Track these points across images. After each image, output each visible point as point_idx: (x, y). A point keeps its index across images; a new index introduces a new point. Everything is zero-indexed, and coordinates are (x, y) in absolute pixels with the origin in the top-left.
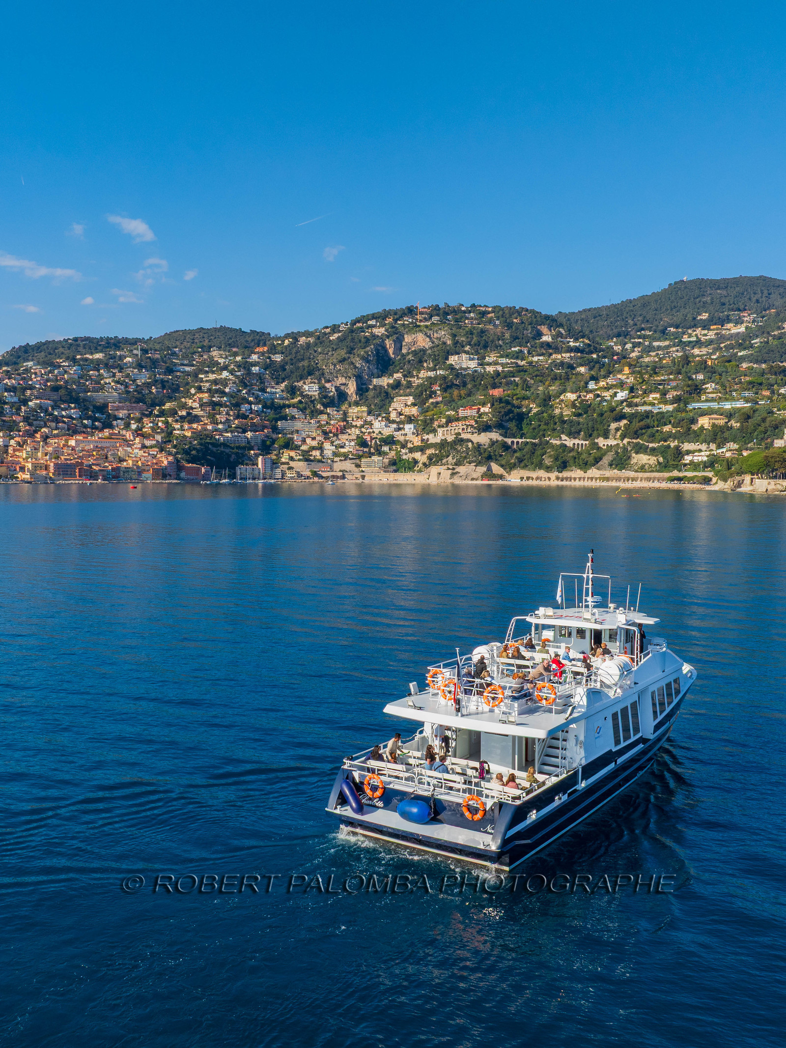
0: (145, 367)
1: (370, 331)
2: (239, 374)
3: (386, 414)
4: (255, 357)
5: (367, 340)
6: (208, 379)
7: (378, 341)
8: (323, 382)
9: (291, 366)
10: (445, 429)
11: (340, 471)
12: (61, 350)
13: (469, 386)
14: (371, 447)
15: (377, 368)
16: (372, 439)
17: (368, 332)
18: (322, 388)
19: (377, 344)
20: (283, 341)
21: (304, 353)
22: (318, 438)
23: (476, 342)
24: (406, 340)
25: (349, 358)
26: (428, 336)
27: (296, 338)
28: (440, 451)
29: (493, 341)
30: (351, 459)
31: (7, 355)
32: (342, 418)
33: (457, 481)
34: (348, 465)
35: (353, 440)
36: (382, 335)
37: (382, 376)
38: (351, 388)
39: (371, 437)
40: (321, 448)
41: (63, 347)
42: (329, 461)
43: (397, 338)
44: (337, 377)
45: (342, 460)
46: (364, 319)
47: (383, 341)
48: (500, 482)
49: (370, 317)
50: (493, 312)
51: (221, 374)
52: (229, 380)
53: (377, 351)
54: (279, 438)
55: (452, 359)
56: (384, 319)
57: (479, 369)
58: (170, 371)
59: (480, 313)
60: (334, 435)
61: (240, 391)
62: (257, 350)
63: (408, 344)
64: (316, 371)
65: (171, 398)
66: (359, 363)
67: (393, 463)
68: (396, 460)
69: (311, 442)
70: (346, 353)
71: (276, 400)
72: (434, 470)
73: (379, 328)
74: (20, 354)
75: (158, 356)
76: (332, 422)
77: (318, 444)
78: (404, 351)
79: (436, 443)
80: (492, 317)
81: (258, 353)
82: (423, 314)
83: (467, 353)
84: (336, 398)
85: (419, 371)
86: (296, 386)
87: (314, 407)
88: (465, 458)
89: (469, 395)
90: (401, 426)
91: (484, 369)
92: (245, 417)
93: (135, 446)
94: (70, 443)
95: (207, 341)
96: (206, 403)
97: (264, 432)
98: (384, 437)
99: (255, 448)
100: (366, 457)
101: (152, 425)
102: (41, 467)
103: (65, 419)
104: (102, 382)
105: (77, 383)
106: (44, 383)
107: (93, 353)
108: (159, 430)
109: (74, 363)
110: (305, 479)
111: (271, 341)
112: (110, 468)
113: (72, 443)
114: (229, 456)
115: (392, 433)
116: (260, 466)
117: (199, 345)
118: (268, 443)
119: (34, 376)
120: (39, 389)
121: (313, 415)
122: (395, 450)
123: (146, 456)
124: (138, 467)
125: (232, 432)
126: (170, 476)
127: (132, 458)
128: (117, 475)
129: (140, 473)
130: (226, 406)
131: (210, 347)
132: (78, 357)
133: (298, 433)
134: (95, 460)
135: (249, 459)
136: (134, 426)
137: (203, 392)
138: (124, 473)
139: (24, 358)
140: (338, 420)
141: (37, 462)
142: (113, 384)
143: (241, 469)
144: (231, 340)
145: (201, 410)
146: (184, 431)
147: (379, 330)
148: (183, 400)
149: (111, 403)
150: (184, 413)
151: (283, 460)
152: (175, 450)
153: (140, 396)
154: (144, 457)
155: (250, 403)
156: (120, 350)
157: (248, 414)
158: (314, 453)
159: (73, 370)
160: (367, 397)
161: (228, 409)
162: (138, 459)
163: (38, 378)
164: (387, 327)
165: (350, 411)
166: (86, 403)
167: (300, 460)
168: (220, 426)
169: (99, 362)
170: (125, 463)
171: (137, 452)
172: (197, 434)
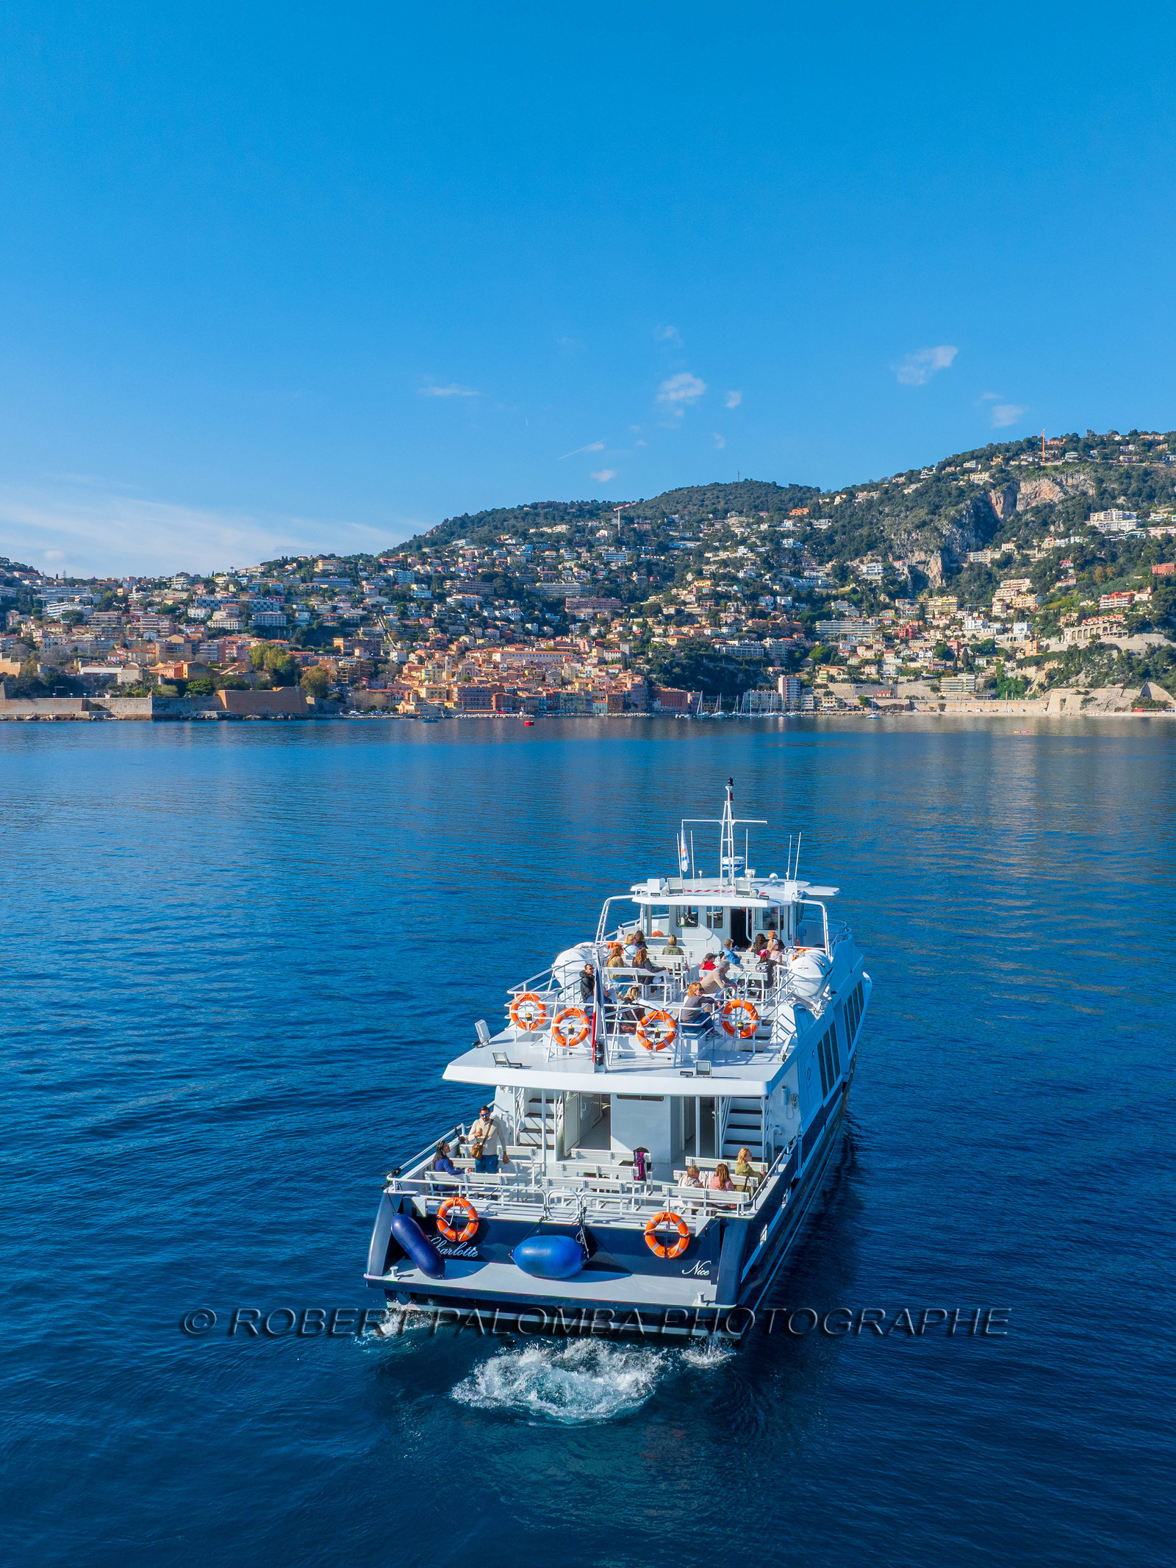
0: (627, 544)
1: (966, 478)
2: (762, 550)
3: (987, 606)
4: (788, 524)
5: (961, 493)
6: (717, 559)
7: (977, 494)
8: (891, 559)
9: (843, 537)
10: (1077, 629)
11: (907, 697)
12: (512, 522)
13: (1121, 560)
14: (958, 659)
15: (976, 536)
16: (960, 646)
17: (962, 480)
18: (889, 569)
19: (977, 498)
20: (833, 499)
21: (863, 515)
22: (876, 646)
23: (1136, 490)
24: (1023, 491)
25: (931, 521)
26: (1057, 484)
27: (851, 492)
28: (1067, 665)
29: (1163, 488)
30: (925, 678)
31: (437, 531)
32: (917, 615)
33: (1092, 712)
34: (920, 688)
35: (930, 649)
36: (984, 484)
37: (983, 548)
38: (934, 568)
39: (959, 644)
40: (879, 662)
41: (516, 518)
42: (891, 682)
43: (1009, 488)
44: (912, 551)
45: (911, 681)
46: (956, 461)
47: (987, 493)
48: (1163, 714)
49: (967, 457)
50: (1165, 441)
51: (736, 551)
52: (748, 559)
53: (976, 508)
54: (814, 647)
55: (1096, 518)
56: (990, 458)
57: (1138, 533)
58: (663, 548)
59: (1144, 444)
60: (902, 642)
61: (761, 576)
62: (792, 513)
63: (1026, 497)
64: (880, 543)
65: (661, 588)
66: (946, 528)
67: (992, 684)
68: (996, 680)
69: (865, 653)
70: (927, 514)
71: (817, 589)
72: (1055, 695)
73: (981, 474)
74: (454, 529)
75: (647, 527)
76: (901, 622)
77: (875, 655)
78: (1020, 508)
79: (1061, 652)
80: (1163, 450)
81: (794, 517)
82: (1051, 449)
83: (1120, 507)
84: (910, 584)
85: (1042, 538)
86: (848, 567)
87: (875, 598)
88: (1107, 674)
89: (1120, 574)
90: (1009, 626)
91: (1148, 532)
92: (763, 615)
93: (589, 661)
94: (493, 658)
95: (722, 503)
96: (707, 595)
97: (792, 638)
98: (980, 643)
99: (778, 662)
100: (950, 676)
101: (621, 629)
102: (440, 693)
103: (498, 623)
104: (560, 566)
105: (523, 569)
106: (474, 569)
107: (555, 525)
108: (631, 637)
109: (525, 539)
110: (850, 710)
111: (815, 499)
112: (544, 694)
113: (497, 657)
114: (734, 675)
115: (992, 638)
116: (781, 690)
117: (711, 508)
118: (797, 654)
119: (460, 560)
120: (465, 578)
121: (873, 611)
122: (996, 664)
123: (602, 676)
124: (587, 693)
125: (741, 638)
126: (636, 706)
127: (580, 680)
128: (553, 707)
129: (589, 702)
130: (737, 599)
131: (726, 511)
132: (532, 531)
133: (845, 639)
134: (525, 682)
135: (766, 679)
136: (594, 631)
137: (704, 579)
138: (565, 701)
139: (459, 535)
140: (910, 618)
141: (435, 686)
142: (575, 569)
143: (751, 695)
144: (758, 501)
145: (699, 606)
146: (667, 638)
147: (980, 476)
148: (674, 591)
149: (569, 597)
150: (672, 611)
151: (819, 681)
152: (648, 667)
153: (613, 586)
154: (599, 677)
155: (774, 594)
156: (591, 519)
157: (770, 611)
158: (867, 669)
159: (522, 551)
160: (957, 581)
161: (739, 603)
162: (590, 681)
163: (467, 563)
164: (993, 471)
165: (931, 603)
166: (532, 598)
167: (844, 681)
168: (724, 630)
169: (559, 537)
170: (569, 688)
171: (590, 670)
172: (686, 643)
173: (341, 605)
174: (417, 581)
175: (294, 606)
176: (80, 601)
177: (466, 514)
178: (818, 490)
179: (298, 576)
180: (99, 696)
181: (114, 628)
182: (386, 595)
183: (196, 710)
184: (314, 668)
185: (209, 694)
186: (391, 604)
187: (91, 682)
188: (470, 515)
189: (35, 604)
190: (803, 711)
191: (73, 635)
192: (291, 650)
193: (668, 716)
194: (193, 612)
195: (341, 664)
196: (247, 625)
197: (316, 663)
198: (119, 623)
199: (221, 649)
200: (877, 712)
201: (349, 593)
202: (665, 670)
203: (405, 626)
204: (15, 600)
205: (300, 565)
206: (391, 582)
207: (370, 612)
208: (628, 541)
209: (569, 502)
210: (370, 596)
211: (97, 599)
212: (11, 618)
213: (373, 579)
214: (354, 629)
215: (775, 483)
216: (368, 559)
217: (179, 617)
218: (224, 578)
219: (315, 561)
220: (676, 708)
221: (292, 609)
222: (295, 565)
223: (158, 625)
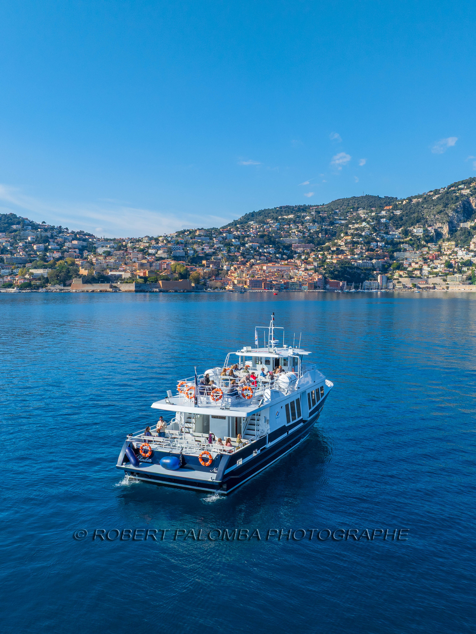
0: (317, 222)
1: (459, 192)
2: (373, 223)
3: (468, 246)
5: (457, 198)
6: (354, 227)
7: (464, 199)
8: (427, 227)
9: (407, 217)
11: (433, 284)
12: (272, 214)
14: (455, 268)
15: (463, 216)
16: (456, 262)
17: (458, 193)
18: (426, 231)
20: (402, 202)
21: (415, 208)
22: (420, 263)
25: (444, 210)
27: (410, 199)
30: (440, 276)
31: (243, 218)
32: (437, 249)
34: (438, 280)
35: (443, 264)
36: (467, 194)
37: (467, 221)
38: (445, 230)
39: (455, 261)
40: (421, 269)
41: (273, 212)
42: (426, 277)
44: (436, 223)
45: (434, 277)
46: (456, 185)
47: (468, 198)
49: (460, 183)
51: (362, 224)
52: (366, 227)
53: (464, 205)
54: (393, 263)
56: (470, 183)
58: (332, 223)
60: (431, 261)
61: (372, 234)
62: (385, 208)
64: (422, 220)
65: (331, 239)
66: (451, 213)
67: (469, 278)
68: (471, 276)
69: (415, 266)
70: (443, 207)
71: (395, 239)
73: (466, 190)
74: (249, 217)
75: (326, 215)
76: (431, 252)
77: (419, 266)
81: (386, 210)
84: (435, 236)
86: (408, 230)
87: (420, 243)
92: (372, 250)
93: (301, 269)
94: (263, 268)
95: (356, 205)
96: (349, 242)
97: (384, 259)
98: (464, 261)
99: (378, 269)
100: (451, 275)
101: (314, 256)
102: (242, 282)
103: (265, 254)
104: (290, 231)
105: (276, 233)
106: (256, 233)
107: (289, 215)
108: (318, 260)
109: (277, 221)
110: (408, 289)
111: (395, 202)
112: (283, 282)
113: (265, 268)
114: (360, 275)
115: (470, 259)
116: (379, 281)
117: (352, 207)
118: (386, 266)
119: (251, 229)
120: (253, 237)
121: (419, 248)
122: (471, 270)
123: (306, 275)
124: (300, 282)
125: (363, 260)
126: (319, 287)
127: (297, 277)
128: (287, 287)
129: (301, 286)
130: (361, 244)
131: (358, 208)
132: (280, 217)
133: (407, 260)
134: (275, 278)
135: (373, 276)
136: (303, 257)
137: (348, 236)
138: (291, 285)
139: (251, 220)
140: (435, 251)
141: (240, 279)
142: (296, 233)
143: (367, 283)
144: (371, 203)
145: (346, 247)
146: (333, 260)
147: (466, 191)
148: (336, 241)
149: (294, 244)
150: (335, 249)
151: (395, 277)
152: (324, 271)
153: (311, 239)
154: (305, 275)
155: (377, 241)
156: (303, 212)
157: (375, 248)
158: (416, 272)
159: (275, 225)
160: (455, 235)
161: (362, 245)
162: (301, 277)
163: (254, 231)
164: (471, 189)
165: (444, 244)
166: (279, 244)
167: (406, 277)
168: (356, 256)
169: (290, 220)
170: (293, 280)
171: (301, 273)
172: (340, 262)
173: (205, 248)
174: (235, 238)
175: (188, 248)
176: (110, 247)
177: (254, 211)
178: (397, 198)
179: (189, 237)
180: (116, 283)
181: (122, 257)
182: (222, 243)
183: (151, 288)
184: (195, 272)
185: (156, 282)
186: (224, 247)
187: (113, 278)
188: (255, 212)
189: (93, 248)
190: (388, 289)
191: (107, 260)
192: (186, 265)
193: (332, 291)
194: (150, 251)
195: (205, 270)
196: (170, 256)
197: (195, 270)
198: (123, 255)
199: (160, 265)
200: (419, 290)
201: (209, 243)
202: (331, 273)
203: (230, 256)
204: (86, 247)
205: (190, 232)
206: (224, 239)
207: (216, 250)
208: (318, 221)
209: (294, 206)
210: (216, 244)
211: (116, 246)
212: (85, 254)
213: (218, 237)
214: (210, 257)
215: (378, 196)
216: (216, 230)
217: (145, 253)
218: (162, 238)
219: (196, 231)
220: (336, 288)
221: (187, 249)
222: (188, 232)
223: (138, 256)
